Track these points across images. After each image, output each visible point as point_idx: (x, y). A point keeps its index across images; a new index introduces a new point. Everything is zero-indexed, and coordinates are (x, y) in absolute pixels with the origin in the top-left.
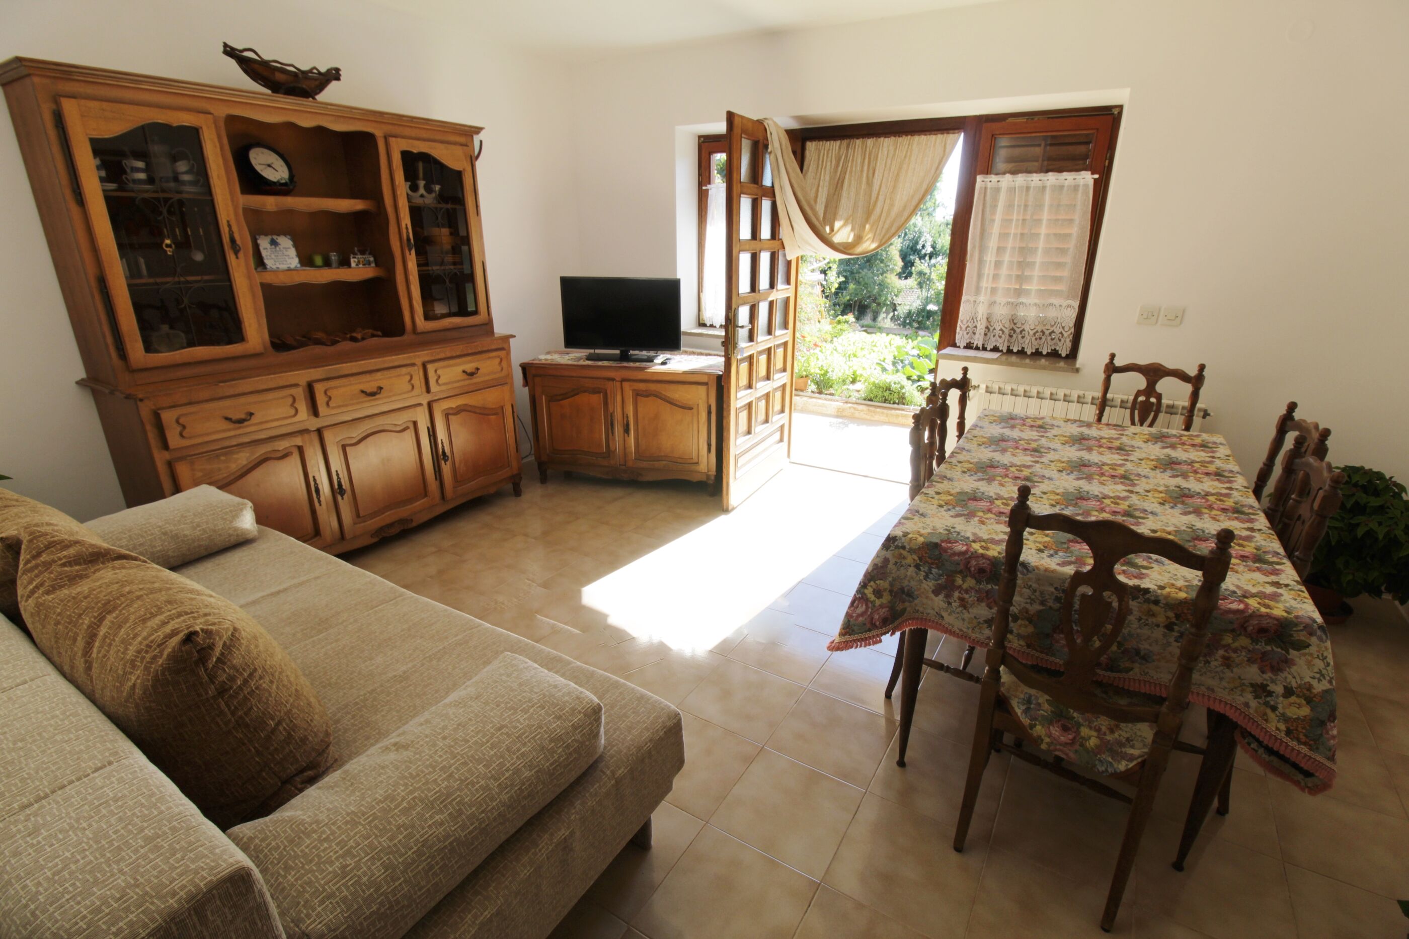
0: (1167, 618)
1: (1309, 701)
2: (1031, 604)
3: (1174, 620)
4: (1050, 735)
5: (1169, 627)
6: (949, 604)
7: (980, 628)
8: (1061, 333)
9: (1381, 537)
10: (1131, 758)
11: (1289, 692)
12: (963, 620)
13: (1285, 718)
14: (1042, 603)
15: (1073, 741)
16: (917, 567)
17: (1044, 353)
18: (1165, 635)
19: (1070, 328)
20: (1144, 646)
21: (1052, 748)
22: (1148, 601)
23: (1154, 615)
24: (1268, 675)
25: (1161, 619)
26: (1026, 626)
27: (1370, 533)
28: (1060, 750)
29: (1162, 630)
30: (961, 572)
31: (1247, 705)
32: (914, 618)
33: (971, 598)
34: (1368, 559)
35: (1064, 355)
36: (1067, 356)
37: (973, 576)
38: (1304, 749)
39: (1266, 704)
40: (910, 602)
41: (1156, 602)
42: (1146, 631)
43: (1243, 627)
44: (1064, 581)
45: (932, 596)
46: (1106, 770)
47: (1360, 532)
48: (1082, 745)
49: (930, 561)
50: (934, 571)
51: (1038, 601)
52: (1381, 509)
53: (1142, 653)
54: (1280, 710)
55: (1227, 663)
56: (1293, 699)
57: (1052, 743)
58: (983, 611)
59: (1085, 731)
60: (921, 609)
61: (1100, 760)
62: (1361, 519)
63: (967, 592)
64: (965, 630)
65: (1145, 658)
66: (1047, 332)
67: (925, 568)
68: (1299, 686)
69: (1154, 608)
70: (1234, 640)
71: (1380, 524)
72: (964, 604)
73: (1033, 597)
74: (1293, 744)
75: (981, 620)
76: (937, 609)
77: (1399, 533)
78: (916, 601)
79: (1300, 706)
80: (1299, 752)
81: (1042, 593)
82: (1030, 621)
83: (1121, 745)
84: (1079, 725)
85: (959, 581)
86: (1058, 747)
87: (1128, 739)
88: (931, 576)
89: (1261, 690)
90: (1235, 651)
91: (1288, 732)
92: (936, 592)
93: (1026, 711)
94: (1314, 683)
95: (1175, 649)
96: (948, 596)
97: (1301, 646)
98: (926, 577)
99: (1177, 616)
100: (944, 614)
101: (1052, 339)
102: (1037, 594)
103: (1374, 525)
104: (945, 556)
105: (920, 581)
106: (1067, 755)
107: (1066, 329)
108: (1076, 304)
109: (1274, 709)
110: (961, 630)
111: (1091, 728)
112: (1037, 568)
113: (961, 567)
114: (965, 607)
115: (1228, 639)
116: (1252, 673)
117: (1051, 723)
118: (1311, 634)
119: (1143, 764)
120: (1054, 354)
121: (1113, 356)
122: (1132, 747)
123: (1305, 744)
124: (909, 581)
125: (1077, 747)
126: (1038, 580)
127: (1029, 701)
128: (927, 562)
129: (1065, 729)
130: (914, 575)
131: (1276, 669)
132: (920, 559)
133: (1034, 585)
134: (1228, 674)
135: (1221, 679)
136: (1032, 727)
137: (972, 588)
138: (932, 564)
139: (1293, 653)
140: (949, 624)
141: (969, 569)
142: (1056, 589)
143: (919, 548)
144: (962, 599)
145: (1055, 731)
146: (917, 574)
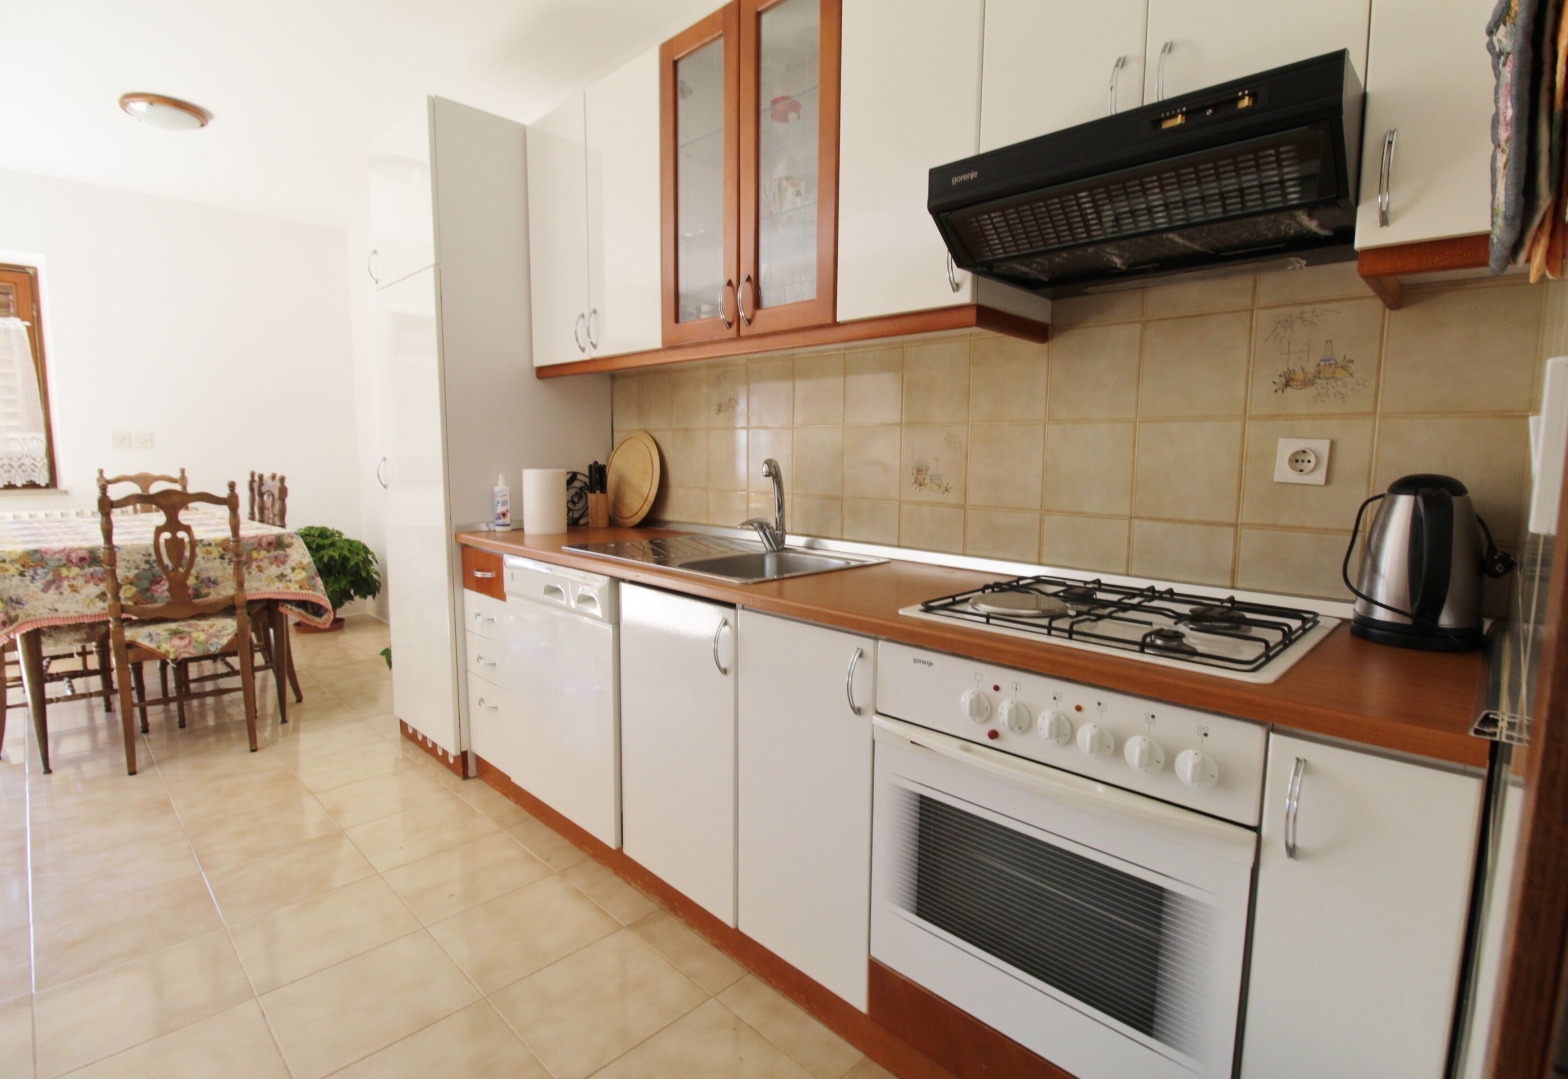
0: (219, 552)
1: (303, 569)
2: (129, 571)
3: (223, 552)
4: (173, 646)
5: (222, 557)
6: (61, 593)
7: (94, 603)
8: (33, 464)
9: (337, 557)
10: (229, 634)
11: (293, 569)
12: (77, 602)
13: (297, 582)
14: (137, 568)
15: (190, 642)
16: (22, 574)
17: (19, 485)
18: (221, 563)
19: (42, 459)
20: (212, 575)
21: (178, 653)
22: (204, 545)
23: (211, 553)
24: (282, 567)
25: (216, 554)
26: (130, 589)
27: (331, 558)
28: (184, 652)
29: (219, 561)
30: (65, 565)
31: (278, 588)
32: (28, 622)
33: (79, 582)
34: (337, 575)
35: (43, 484)
36: (47, 486)
37: (77, 565)
38: (310, 592)
39: (286, 581)
40: (21, 608)
41: (210, 545)
42: (209, 565)
43: (260, 545)
44: (147, 548)
45: (43, 595)
46: (217, 648)
47: (326, 559)
48: (196, 641)
49: (32, 564)
50: (40, 571)
51: (133, 568)
52: (333, 544)
53: (212, 579)
54: (293, 579)
55: (260, 569)
56: (297, 571)
57: (176, 650)
58: (93, 590)
59: (195, 635)
60: (33, 612)
61: (211, 645)
62: (323, 552)
63: (74, 579)
64: (81, 610)
65: (215, 583)
66: (16, 465)
67: (30, 573)
68: (297, 564)
69: (209, 548)
70: (258, 554)
71: (334, 551)
72: (74, 589)
73: (129, 566)
74: (305, 592)
75: (93, 597)
76: (49, 606)
77: (346, 553)
78: (27, 607)
79: (300, 573)
80: (308, 594)
81: (134, 561)
82: (131, 583)
83: (219, 631)
84: (189, 633)
85: (64, 572)
86: (182, 650)
87: (223, 628)
88: (37, 577)
89: (282, 577)
90: (261, 560)
91: (301, 587)
92: (45, 589)
93: (151, 640)
94: (302, 560)
95: (230, 569)
96: (58, 588)
97: (289, 546)
98: (33, 578)
99: (224, 549)
100: (57, 606)
101: (24, 471)
102: (131, 563)
103: (331, 553)
104: (46, 557)
105: (28, 586)
106: (189, 653)
107: (38, 460)
108: (42, 436)
109: (290, 581)
110: (78, 612)
111: (198, 631)
112: (126, 545)
113: (64, 561)
114: (76, 591)
115: (255, 555)
116: (274, 570)
117: (171, 639)
118: (292, 537)
119: (236, 635)
120: (32, 485)
121: (101, 472)
122: (227, 630)
123: (309, 589)
124: (16, 590)
125: (194, 643)
126: (129, 553)
127: (150, 635)
128: (31, 566)
129: (182, 638)
130: (20, 583)
131: (284, 562)
132: (23, 566)
133: (128, 557)
134: (263, 576)
135: (261, 580)
136: (158, 648)
137: (77, 575)
138: (36, 566)
139: (288, 551)
140: (64, 612)
141: (71, 562)
142: (144, 555)
143: (21, 557)
144: (72, 586)
145: (176, 642)
146: (22, 581)
